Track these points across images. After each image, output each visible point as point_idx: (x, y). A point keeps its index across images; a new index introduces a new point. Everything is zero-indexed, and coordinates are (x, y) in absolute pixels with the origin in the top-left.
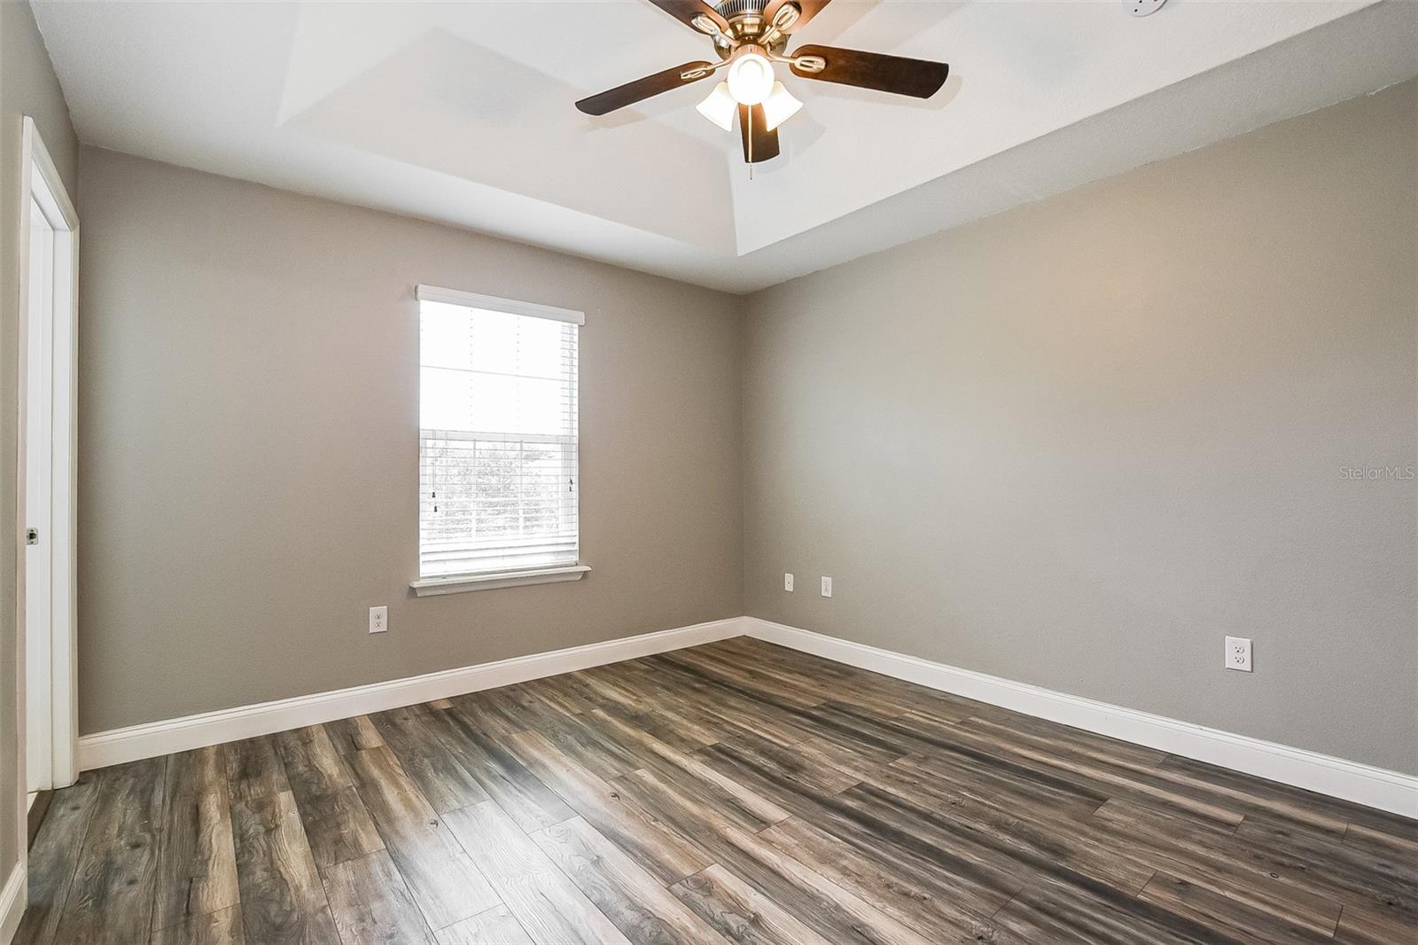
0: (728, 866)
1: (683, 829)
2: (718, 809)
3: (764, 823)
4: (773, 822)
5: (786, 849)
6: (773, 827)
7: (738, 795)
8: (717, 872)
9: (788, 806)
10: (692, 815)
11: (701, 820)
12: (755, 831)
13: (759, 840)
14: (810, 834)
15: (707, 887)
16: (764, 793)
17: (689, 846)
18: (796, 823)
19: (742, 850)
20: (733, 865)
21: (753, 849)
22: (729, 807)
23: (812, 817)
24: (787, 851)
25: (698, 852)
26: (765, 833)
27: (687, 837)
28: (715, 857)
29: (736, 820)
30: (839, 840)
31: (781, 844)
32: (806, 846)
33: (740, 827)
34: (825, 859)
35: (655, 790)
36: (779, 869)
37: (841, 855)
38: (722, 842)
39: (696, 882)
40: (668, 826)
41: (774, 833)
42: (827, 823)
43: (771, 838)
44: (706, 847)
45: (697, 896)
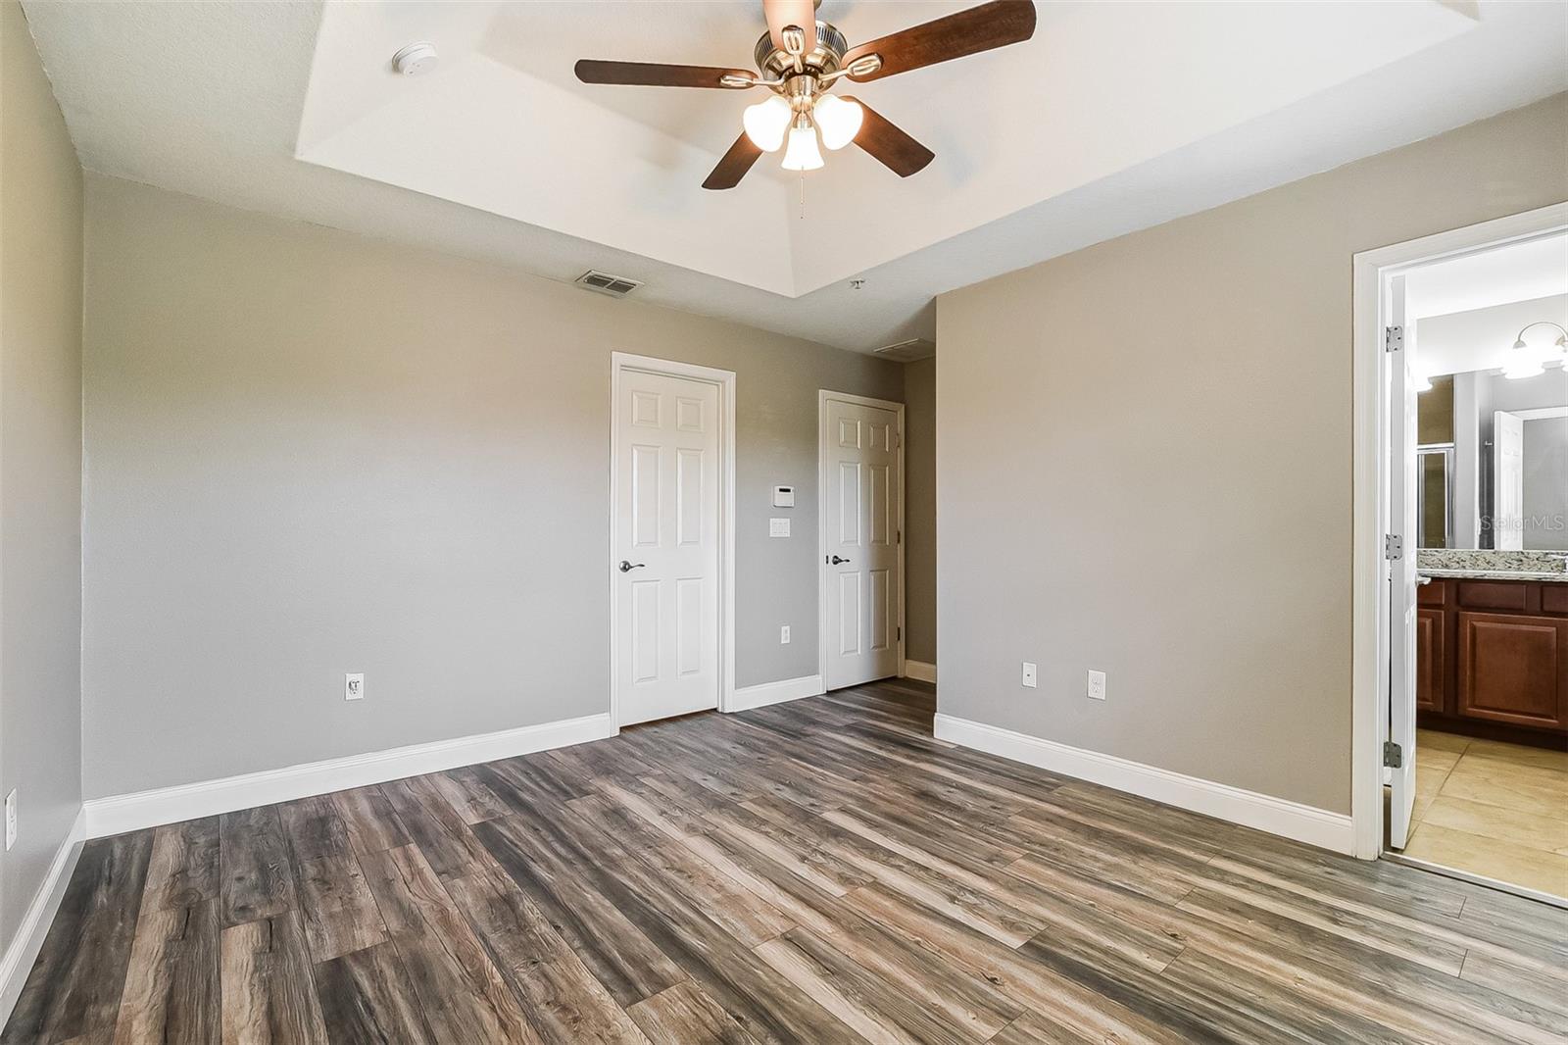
0: (828, 895)
1: (882, 932)
2: (843, 958)
3: (787, 939)
4: (778, 940)
5: (771, 911)
6: (778, 934)
7: (820, 983)
8: (838, 890)
9: (754, 962)
10: (876, 950)
11: (864, 943)
12: (799, 929)
13: (795, 919)
14: (740, 926)
15: (844, 880)
16: (782, 986)
17: (868, 913)
18: (748, 937)
19: (814, 908)
20: (823, 896)
21: (803, 909)
22: (832, 963)
23: (729, 945)
24: (768, 906)
25: (856, 907)
26: (787, 926)
27: (873, 922)
28: (840, 902)
29: (821, 944)
30: (710, 917)
31: (773, 914)
32: (747, 911)
33: (815, 933)
34: (734, 900)
35: (946, 994)
36: (779, 891)
37: (717, 902)
38: (834, 917)
39: (853, 883)
40: (900, 935)
41: (779, 926)
42: (715, 938)
43: (782, 921)
44: (851, 912)
45: (850, 873)
